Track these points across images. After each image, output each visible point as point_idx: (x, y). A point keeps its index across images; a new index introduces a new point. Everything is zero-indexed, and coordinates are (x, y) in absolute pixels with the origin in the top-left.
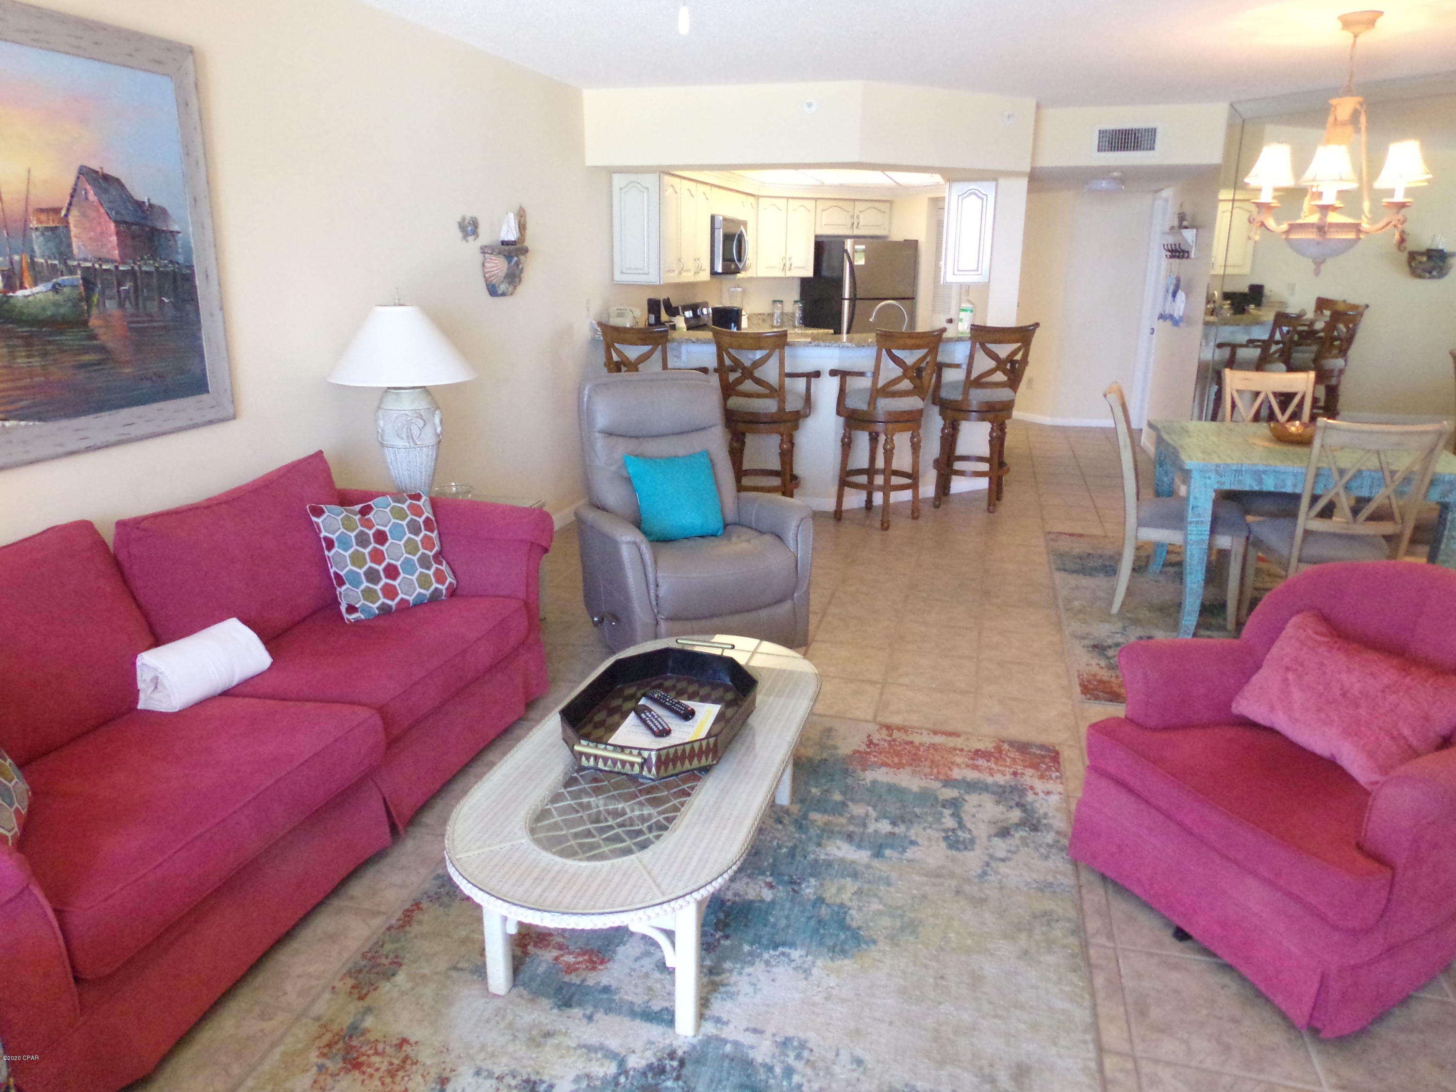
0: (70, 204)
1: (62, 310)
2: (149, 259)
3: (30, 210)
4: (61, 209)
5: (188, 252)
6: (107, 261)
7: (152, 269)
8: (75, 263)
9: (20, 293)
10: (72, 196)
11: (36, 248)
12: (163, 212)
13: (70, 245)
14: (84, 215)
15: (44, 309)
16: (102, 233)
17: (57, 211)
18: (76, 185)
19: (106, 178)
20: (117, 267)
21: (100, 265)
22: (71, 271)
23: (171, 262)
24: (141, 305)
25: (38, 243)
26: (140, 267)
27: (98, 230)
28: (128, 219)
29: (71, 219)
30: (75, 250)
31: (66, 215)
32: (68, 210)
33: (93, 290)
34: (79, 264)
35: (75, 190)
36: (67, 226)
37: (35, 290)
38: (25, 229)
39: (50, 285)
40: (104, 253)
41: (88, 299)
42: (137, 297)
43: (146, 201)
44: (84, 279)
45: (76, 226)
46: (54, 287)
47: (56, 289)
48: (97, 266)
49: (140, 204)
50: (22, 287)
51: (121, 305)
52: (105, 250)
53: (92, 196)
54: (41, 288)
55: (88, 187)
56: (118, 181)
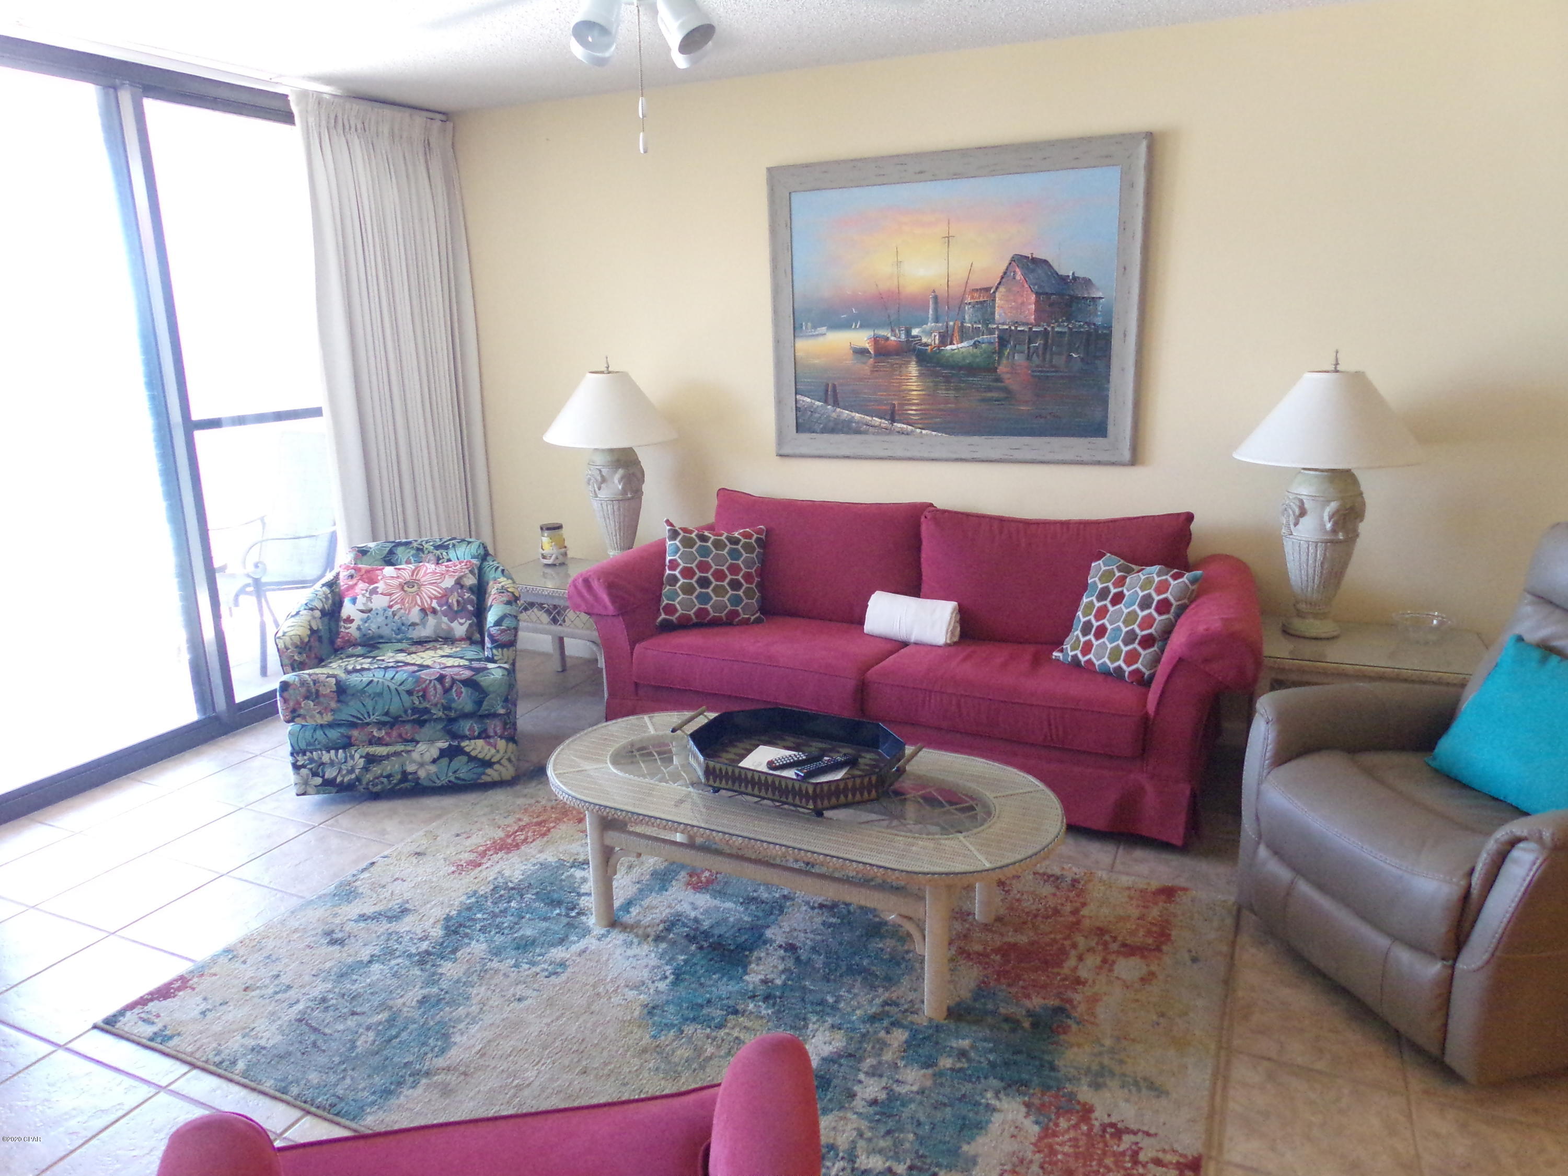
0: (1000, 283)
1: (978, 360)
2: (1063, 322)
3: (968, 290)
4: (991, 288)
5: (1108, 314)
6: (1024, 324)
7: (1066, 330)
8: (995, 326)
9: (949, 347)
10: (1002, 278)
11: (967, 317)
12: (1087, 282)
13: (993, 314)
14: (1009, 290)
15: (964, 358)
16: (1023, 303)
17: (987, 290)
18: (1007, 269)
19: (1034, 261)
20: (1030, 329)
21: (1016, 327)
22: (991, 332)
23: (1088, 324)
24: (1048, 356)
25: (969, 313)
26: (1053, 328)
27: (1020, 301)
28: (1048, 290)
29: (997, 295)
30: (997, 316)
31: (994, 292)
32: (997, 288)
33: (1006, 346)
34: (998, 327)
35: (1005, 273)
36: (994, 300)
37: (960, 345)
38: (962, 304)
39: (972, 342)
40: (1022, 318)
41: (1000, 354)
42: (1044, 353)
43: (1071, 274)
44: (999, 337)
45: (1000, 299)
46: (974, 343)
47: (975, 345)
48: (1013, 328)
49: (1063, 279)
50: (951, 343)
51: (1029, 358)
52: (1022, 317)
53: (1019, 276)
54: (965, 344)
55: (1017, 270)
56: (1045, 262)
